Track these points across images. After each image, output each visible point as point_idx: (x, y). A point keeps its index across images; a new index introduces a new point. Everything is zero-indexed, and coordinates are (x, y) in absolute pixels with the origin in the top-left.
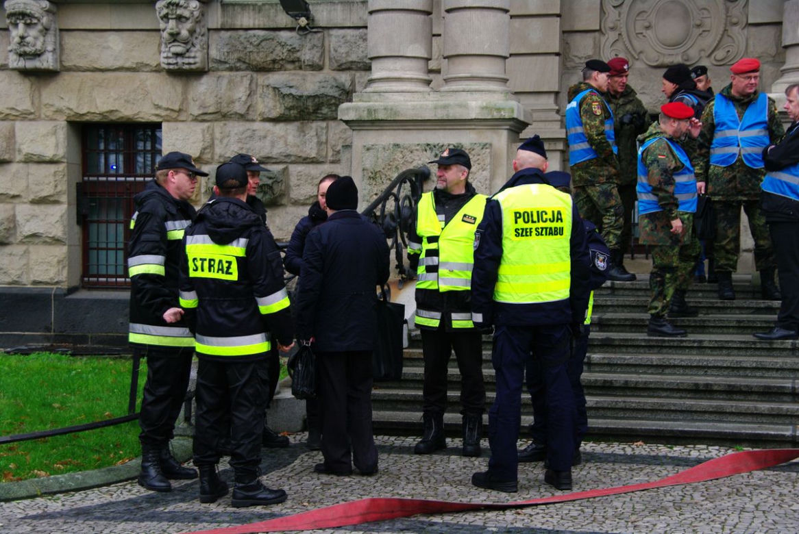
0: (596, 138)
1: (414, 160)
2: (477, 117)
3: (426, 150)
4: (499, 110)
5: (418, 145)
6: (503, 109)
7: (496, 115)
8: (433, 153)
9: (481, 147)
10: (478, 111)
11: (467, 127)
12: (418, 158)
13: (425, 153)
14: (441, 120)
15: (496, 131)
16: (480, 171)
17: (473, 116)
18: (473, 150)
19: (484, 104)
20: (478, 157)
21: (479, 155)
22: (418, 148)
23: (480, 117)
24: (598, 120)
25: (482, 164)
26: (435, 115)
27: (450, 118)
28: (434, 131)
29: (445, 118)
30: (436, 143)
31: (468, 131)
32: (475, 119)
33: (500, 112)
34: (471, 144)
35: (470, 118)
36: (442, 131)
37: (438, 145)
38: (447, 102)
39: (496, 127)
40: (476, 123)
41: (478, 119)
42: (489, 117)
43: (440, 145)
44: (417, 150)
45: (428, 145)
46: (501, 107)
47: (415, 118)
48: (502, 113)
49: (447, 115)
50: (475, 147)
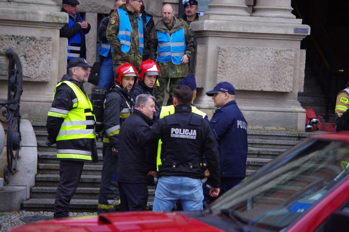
0: (108, 37)
1: (4, 45)
2: (43, 21)
3: (12, 39)
4: (57, 17)
5: (7, 35)
6: (60, 17)
7: (56, 20)
8: (17, 42)
9: (47, 40)
10: (44, 17)
11: (35, 26)
12: (6, 44)
13: (11, 41)
14: (21, 21)
15: (53, 29)
16: (46, 54)
17: (41, 20)
18: (42, 41)
19: (48, 13)
20: (45, 46)
21: (46, 44)
22: (6, 37)
23: (46, 21)
24: (111, 27)
25: (47, 50)
26: (17, 18)
27: (26, 20)
28: (13, 27)
29: (23, 20)
30: (18, 35)
31: (35, 28)
32: (42, 22)
33: (58, 19)
34: (41, 37)
35: (39, 21)
36: (18, 27)
37: (19, 36)
38: (24, 10)
39: (53, 28)
40: (42, 24)
41: (44, 22)
42: (52, 21)
43: (21, 36)
44: (6, 39)
45: (13, 36)
46: (59, 16)
47: (3, 18)
48: (60, 19)
49: (25, 18)
50: (43, 39)
